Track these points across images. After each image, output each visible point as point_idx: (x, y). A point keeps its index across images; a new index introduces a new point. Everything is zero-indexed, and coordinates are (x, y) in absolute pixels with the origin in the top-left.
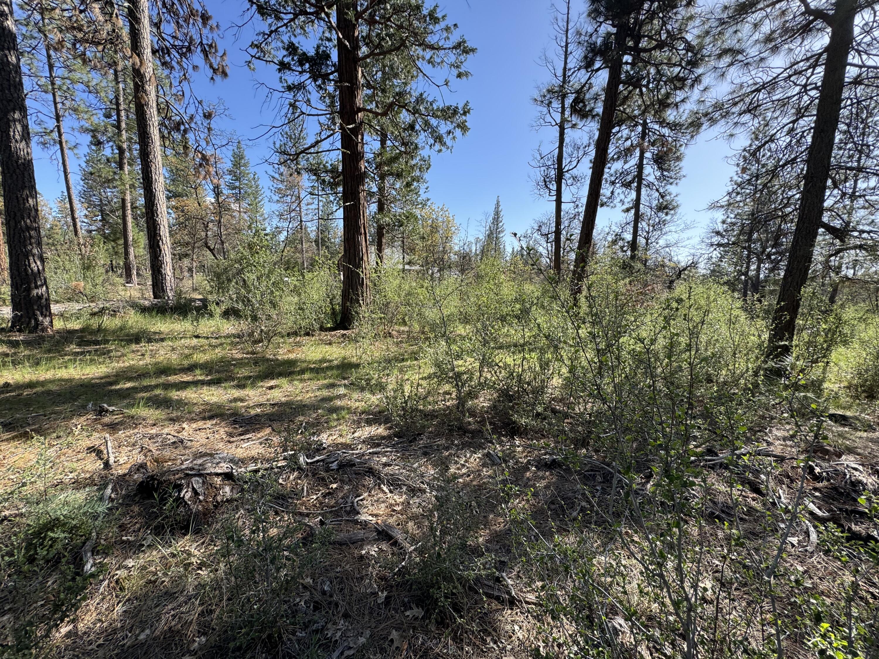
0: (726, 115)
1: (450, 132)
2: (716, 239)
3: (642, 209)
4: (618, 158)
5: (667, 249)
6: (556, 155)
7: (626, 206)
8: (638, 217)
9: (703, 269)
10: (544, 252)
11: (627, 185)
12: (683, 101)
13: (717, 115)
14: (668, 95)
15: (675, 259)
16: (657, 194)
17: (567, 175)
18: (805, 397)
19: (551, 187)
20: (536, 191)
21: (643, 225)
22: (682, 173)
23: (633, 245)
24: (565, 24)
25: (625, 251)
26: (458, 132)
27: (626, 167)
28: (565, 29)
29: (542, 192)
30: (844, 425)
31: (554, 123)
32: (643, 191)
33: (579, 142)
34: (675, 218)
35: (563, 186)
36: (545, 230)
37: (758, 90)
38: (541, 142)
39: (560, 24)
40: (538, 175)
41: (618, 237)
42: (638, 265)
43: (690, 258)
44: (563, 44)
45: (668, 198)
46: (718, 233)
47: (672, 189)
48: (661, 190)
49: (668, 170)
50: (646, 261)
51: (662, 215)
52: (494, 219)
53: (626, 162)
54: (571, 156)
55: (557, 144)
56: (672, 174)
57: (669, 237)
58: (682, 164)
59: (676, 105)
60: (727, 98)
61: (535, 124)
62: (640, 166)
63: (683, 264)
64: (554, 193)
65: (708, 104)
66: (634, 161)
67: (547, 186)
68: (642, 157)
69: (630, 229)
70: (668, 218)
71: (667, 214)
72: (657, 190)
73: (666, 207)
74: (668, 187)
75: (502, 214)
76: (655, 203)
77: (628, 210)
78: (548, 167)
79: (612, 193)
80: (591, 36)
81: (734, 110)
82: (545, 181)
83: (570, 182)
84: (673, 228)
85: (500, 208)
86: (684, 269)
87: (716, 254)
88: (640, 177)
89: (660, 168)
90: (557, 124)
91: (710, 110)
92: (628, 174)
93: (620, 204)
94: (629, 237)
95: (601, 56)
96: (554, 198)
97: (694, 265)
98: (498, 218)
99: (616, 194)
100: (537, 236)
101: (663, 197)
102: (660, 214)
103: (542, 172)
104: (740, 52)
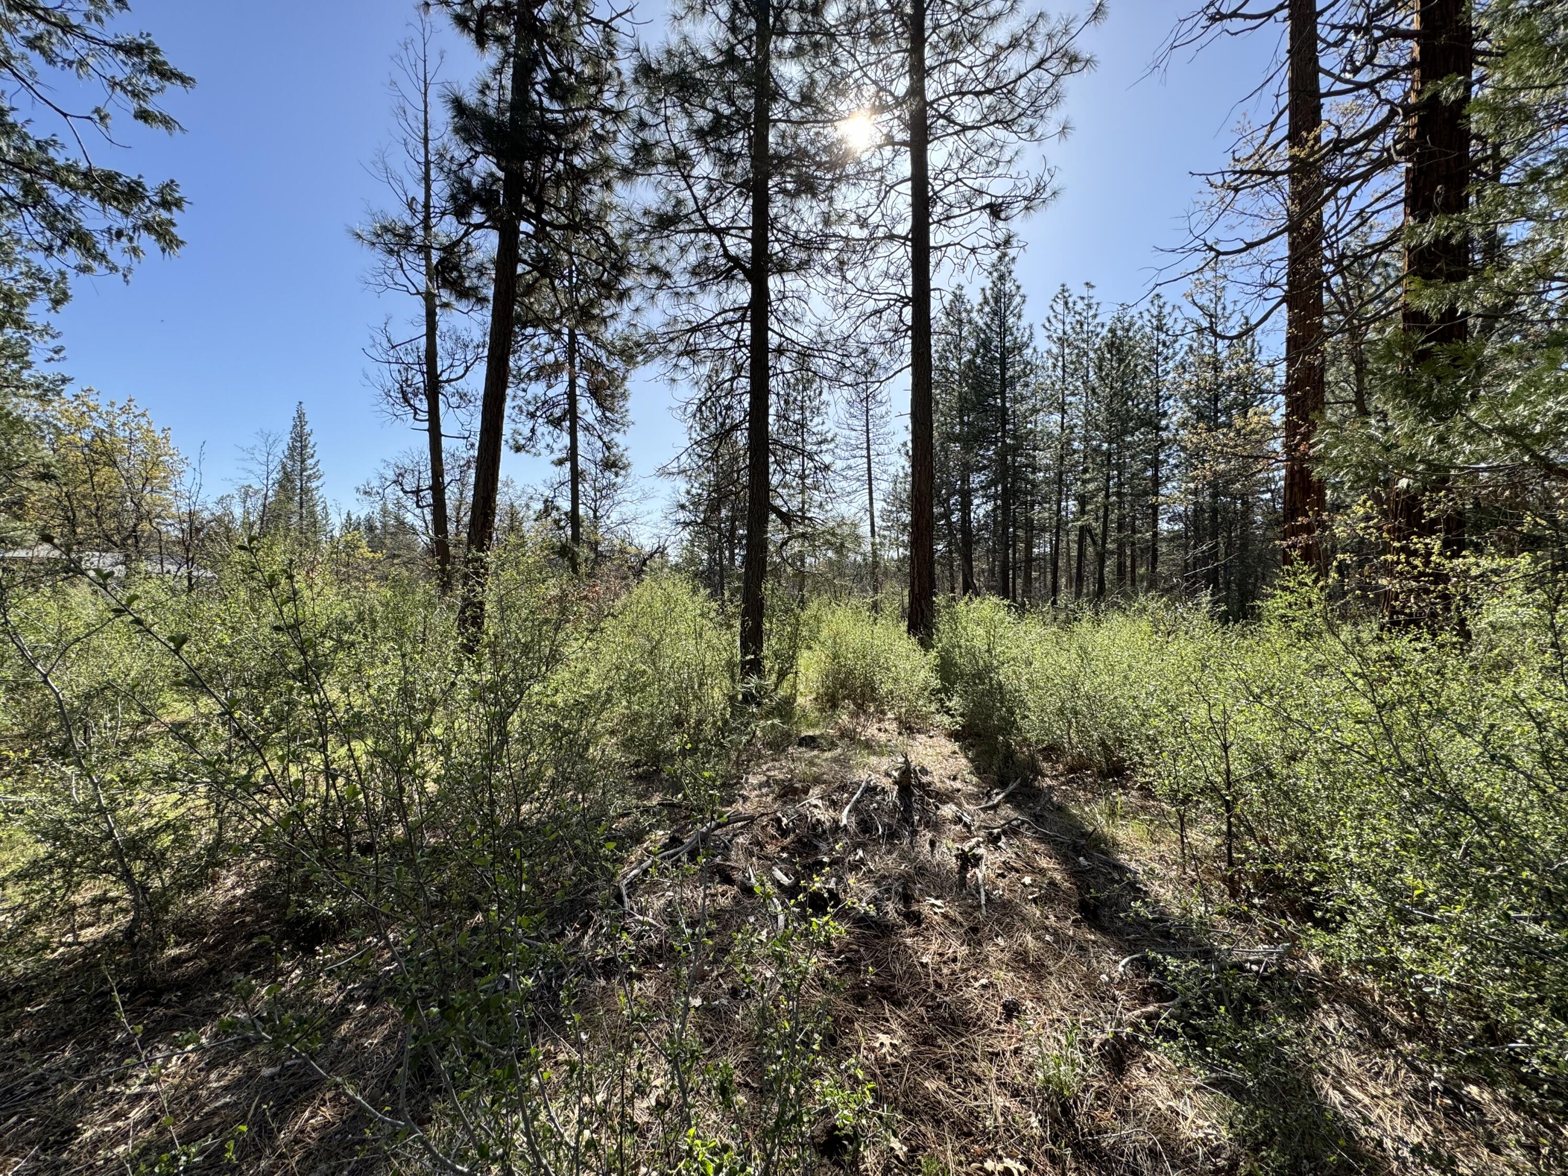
0: (664, 351)
1: (119, 234)
2: (682, 516)
3: (582, 463)
4: (537, 378)
5: (624, 527)
6: (423, 348)
7: (558, 455)
8: (576, 476)
9: (674, 555)
10: (419, 524)
11: (556, 423)
12: (612, 316)
13: (652, 348)
14: (592, 303)
15: (636, 542)
16: (600, 444)
17: (448, 389)
18: (773, 725)
19: (417, 404)
20: (384, 406)
21: (585, 487)
22: (630, 417)
23: (574, 517)
24: (422, 127)
25: (563, 528)
26: (146, 241)
27: (551, 393)
28: (422, 135)
29: (401, 409)
30: (813, 748)
31: (413, 291)
32: (580, 434)
33: (465, 336)
34: (629, 480)
35: (442, 407)
36: (410, 483)
37: (693, 330)
38: (389, 318)
39: (414, 124)
40: (389, 376)
41: (549, 507)
42: (584, 552)
43: (655, 540)
44: (422, 160)
45: (614, 450)
46: (683, 507)
47: (618, 438)
48: (606, 439)
49: (612, 410)
50: (597, 543)
51: (609, 475)
52: (292, 449)
53: (550, 387)
54: (452, 355)
55: (423, 330)
56: (617, 416)
57: (624, 509)
58: (629, 405)
59: (604, 320)
60: (661, 330)
61: (372, 280)
62: (572, 397)
63: (647, 549)
64: (425, 416)
65: (641, 331)
66: (561, 387)
67: (406, 400)
68: (572, 384)
69: (567, 491)
70: (620, 480)
71: (617, 475)
72: (600, 437)
73: (614, 465)
74: (614, 434)
75: (312, 440)
76: (599, 456)
77: (560, 462)
78: (408, 367)
79: (533, 431)
80: (461, 166)
81: (671, 347)
82: (404, 394)
83: (454, 401)
84: (627, 496)
85: (307, 429)
86: (651, 556)
87: (686, 534)
88: (572, 412)
89: (600, 405)
90: (418, 293)
91: (643, 340)
92: (555, 405)
93: (548, 452)
94: (566, 506)
95: (481, 206)
96: (426, 425)
97: (661, 551)
98: (304, 447)
99: (538, 433)
100: (393, 492)
101: (608, 449)
102: (607, 474)
103: (396, 375)
104: (668, 275)
